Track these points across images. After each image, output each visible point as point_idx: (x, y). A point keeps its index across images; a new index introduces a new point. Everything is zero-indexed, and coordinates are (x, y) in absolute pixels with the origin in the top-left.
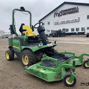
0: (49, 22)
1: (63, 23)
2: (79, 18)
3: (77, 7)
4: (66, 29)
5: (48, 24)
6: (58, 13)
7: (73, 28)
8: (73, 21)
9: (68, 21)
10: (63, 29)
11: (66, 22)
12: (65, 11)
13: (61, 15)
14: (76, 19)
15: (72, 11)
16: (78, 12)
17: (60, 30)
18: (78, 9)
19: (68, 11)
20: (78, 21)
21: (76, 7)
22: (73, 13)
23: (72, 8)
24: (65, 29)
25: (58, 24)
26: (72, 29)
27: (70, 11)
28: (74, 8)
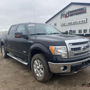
0: (56, 24)
1: (70, 24)
3: (85, 7)
4: (74, 31)
5: (55, 26)
6: (64, 14)
7: (80, 29)
9: (75, 22)
10: (70, 31)
11: (73, 24)
12: (72, 12)
13: (68, 16)
14: (83, 20)
15: (79, 11)
16: (86, 13)
17: (67, 32)
19: (75, 12)
22: (80, 14)
23: (80, 9)
24: (72, 31)
25: (65, 25)
26: (79, 31)
27: (77, 12)
28: (81, 8)
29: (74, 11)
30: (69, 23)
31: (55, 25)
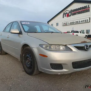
2: (90, 18)
6: (67, 13)
8: (83, 22)
9: (77, 22)
11: (75, 23)
14: (86, 19)
16: (89, 11)
18: (89, 7)
20: (89, 21)
21: (87, 6)
23: (83, 7)
25: (67, 25)
28: (85, 7)
29: (77, 10)
30: (71, 23)
31: (57, 24)
